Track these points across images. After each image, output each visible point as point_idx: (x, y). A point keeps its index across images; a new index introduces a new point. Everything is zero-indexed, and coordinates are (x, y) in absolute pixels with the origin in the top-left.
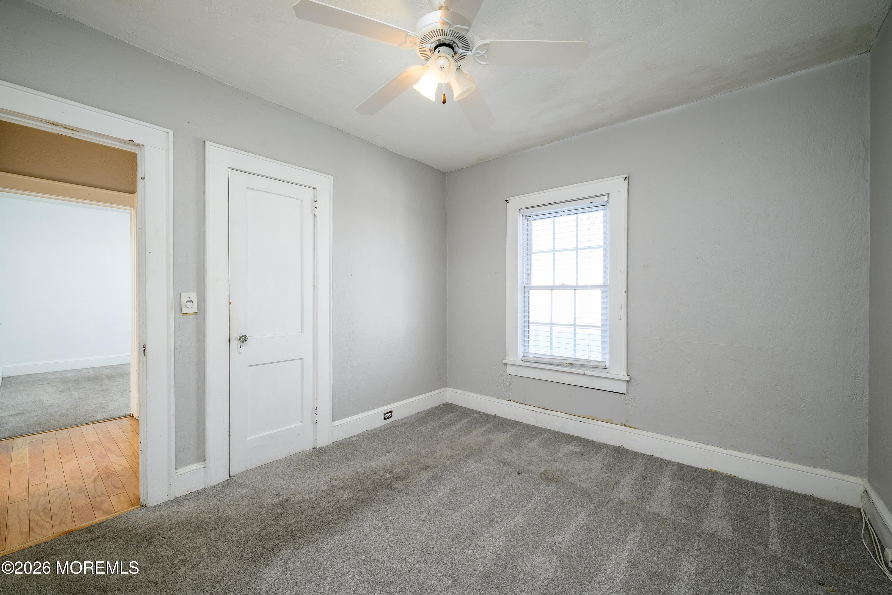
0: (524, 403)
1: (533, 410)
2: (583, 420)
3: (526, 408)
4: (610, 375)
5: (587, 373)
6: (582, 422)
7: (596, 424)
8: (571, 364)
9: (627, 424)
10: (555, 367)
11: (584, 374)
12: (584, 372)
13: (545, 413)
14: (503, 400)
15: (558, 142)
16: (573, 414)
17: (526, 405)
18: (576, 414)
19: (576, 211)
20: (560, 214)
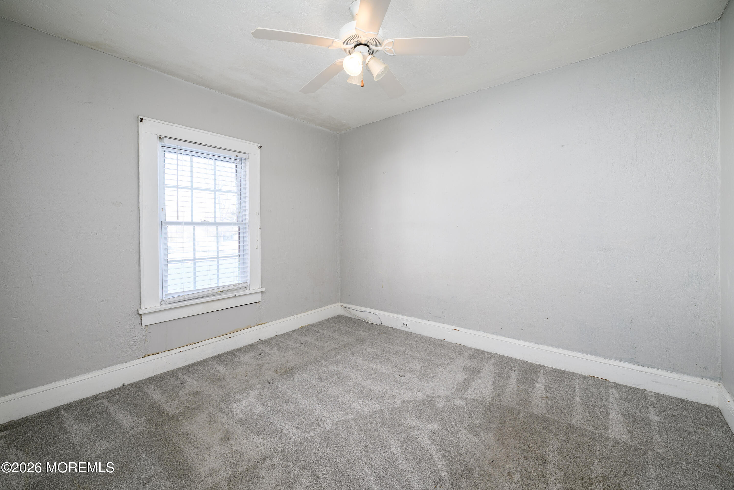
0: (167, 350)
1: (181, 351)
2: (231, 335)
3: (171, 354)
4: (251, 291)
5: (237, 294)
6: (230, 337)
7: (241, 333)
8: (222, 291)
9: (260, 323)
10: (205, 299)
11: (235, 296)
12: (235, 295)
13: (194, 347)
14: (135, 361)
15: (203, 87)
16: (221, 335)
17: (169, 350)
18: (223, 334)
19: (215, 157)
20: (205, 156)
